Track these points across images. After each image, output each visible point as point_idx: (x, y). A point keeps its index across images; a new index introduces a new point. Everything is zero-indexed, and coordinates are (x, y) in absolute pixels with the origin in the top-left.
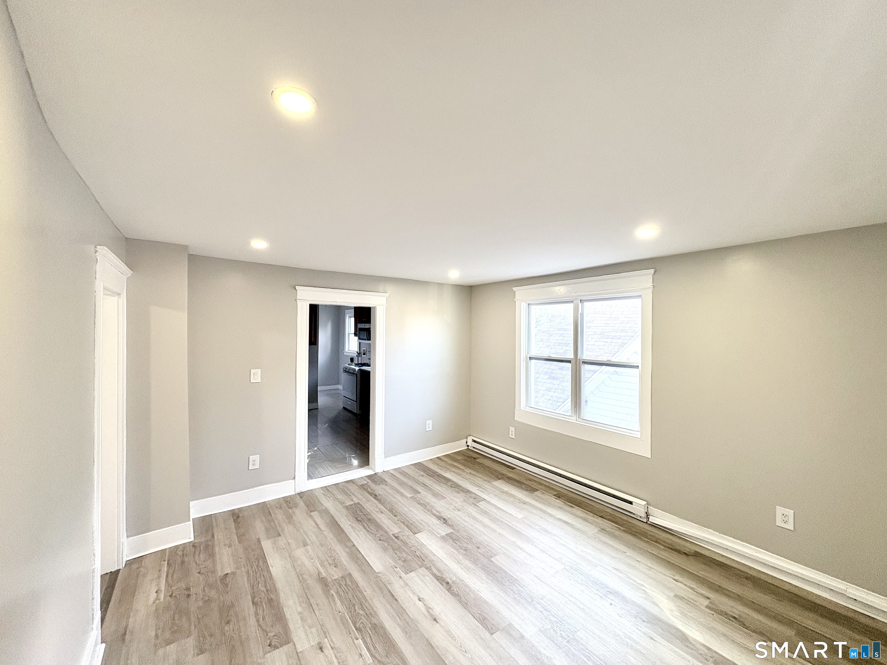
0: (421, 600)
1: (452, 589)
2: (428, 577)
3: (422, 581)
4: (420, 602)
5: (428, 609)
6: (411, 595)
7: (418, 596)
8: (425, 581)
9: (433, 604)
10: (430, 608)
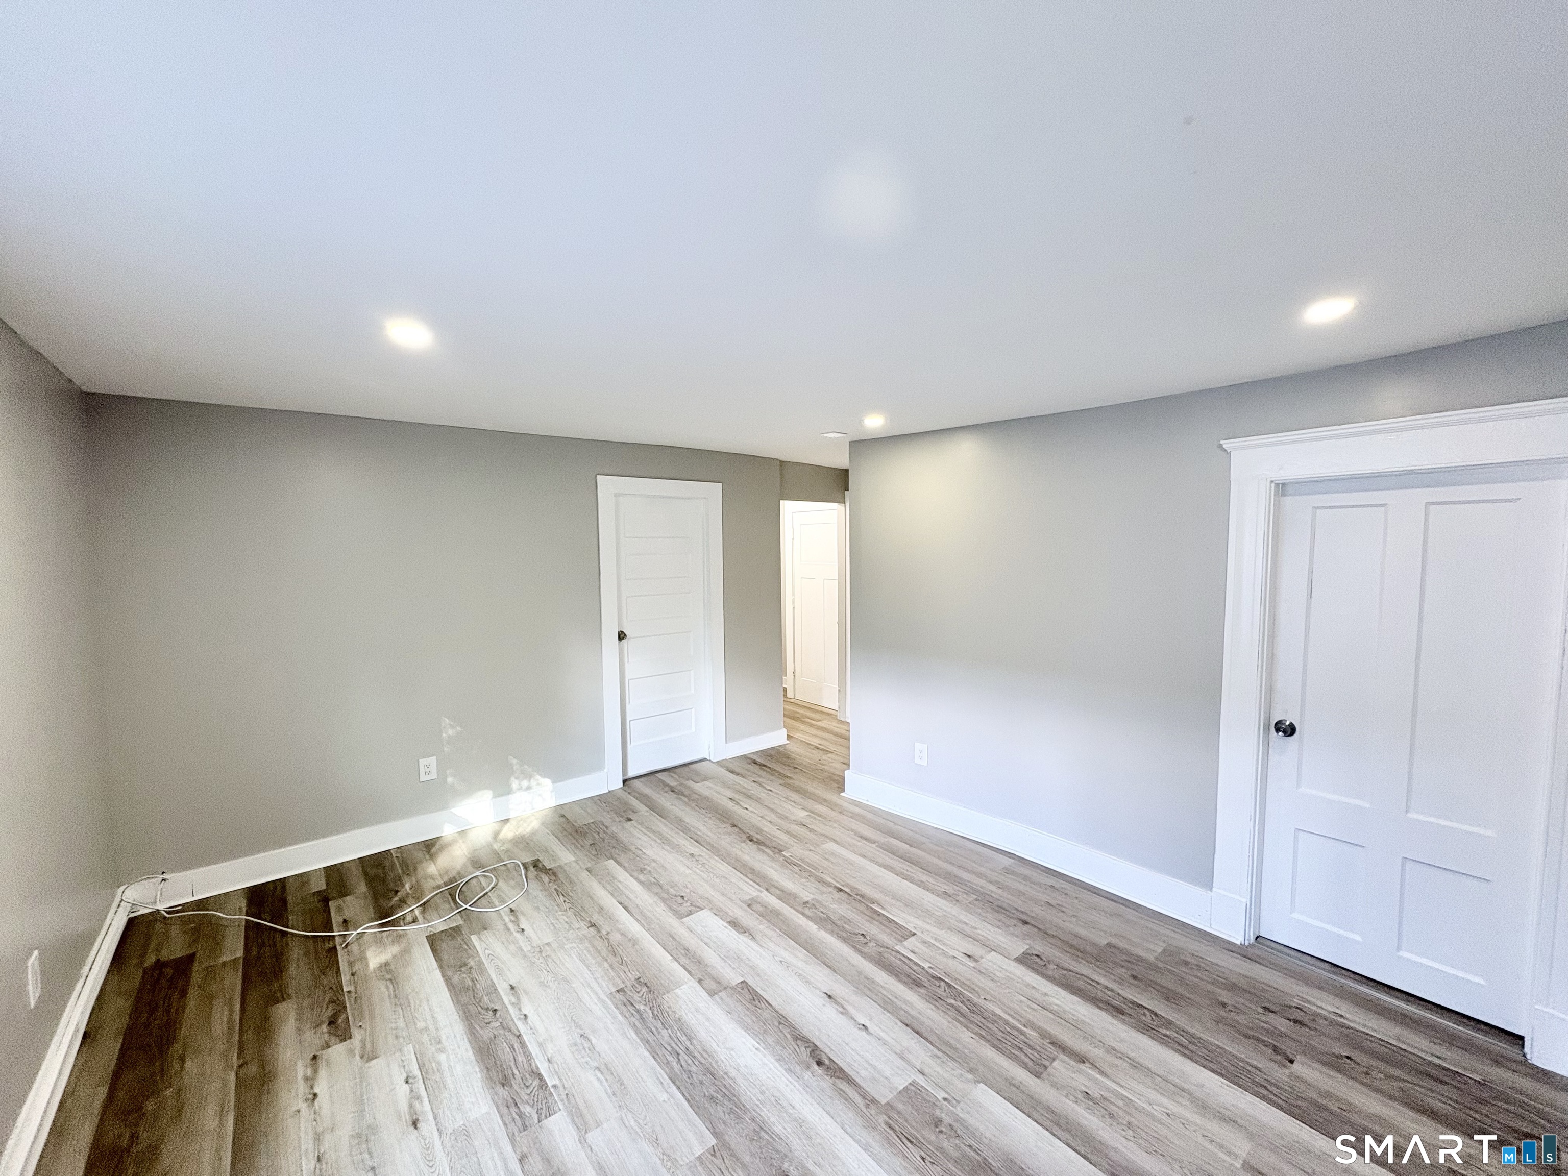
0: (861, 1026)
1: (809, 1050)
2: (863, 1075)
3: (875, 1068)
4: (863, 1023)
5: (844, 1012)
6: (882, 1034)
7: (869, 1033)
8: (866, 1065)
9: (842, 1020)
10: (842, 1013)
